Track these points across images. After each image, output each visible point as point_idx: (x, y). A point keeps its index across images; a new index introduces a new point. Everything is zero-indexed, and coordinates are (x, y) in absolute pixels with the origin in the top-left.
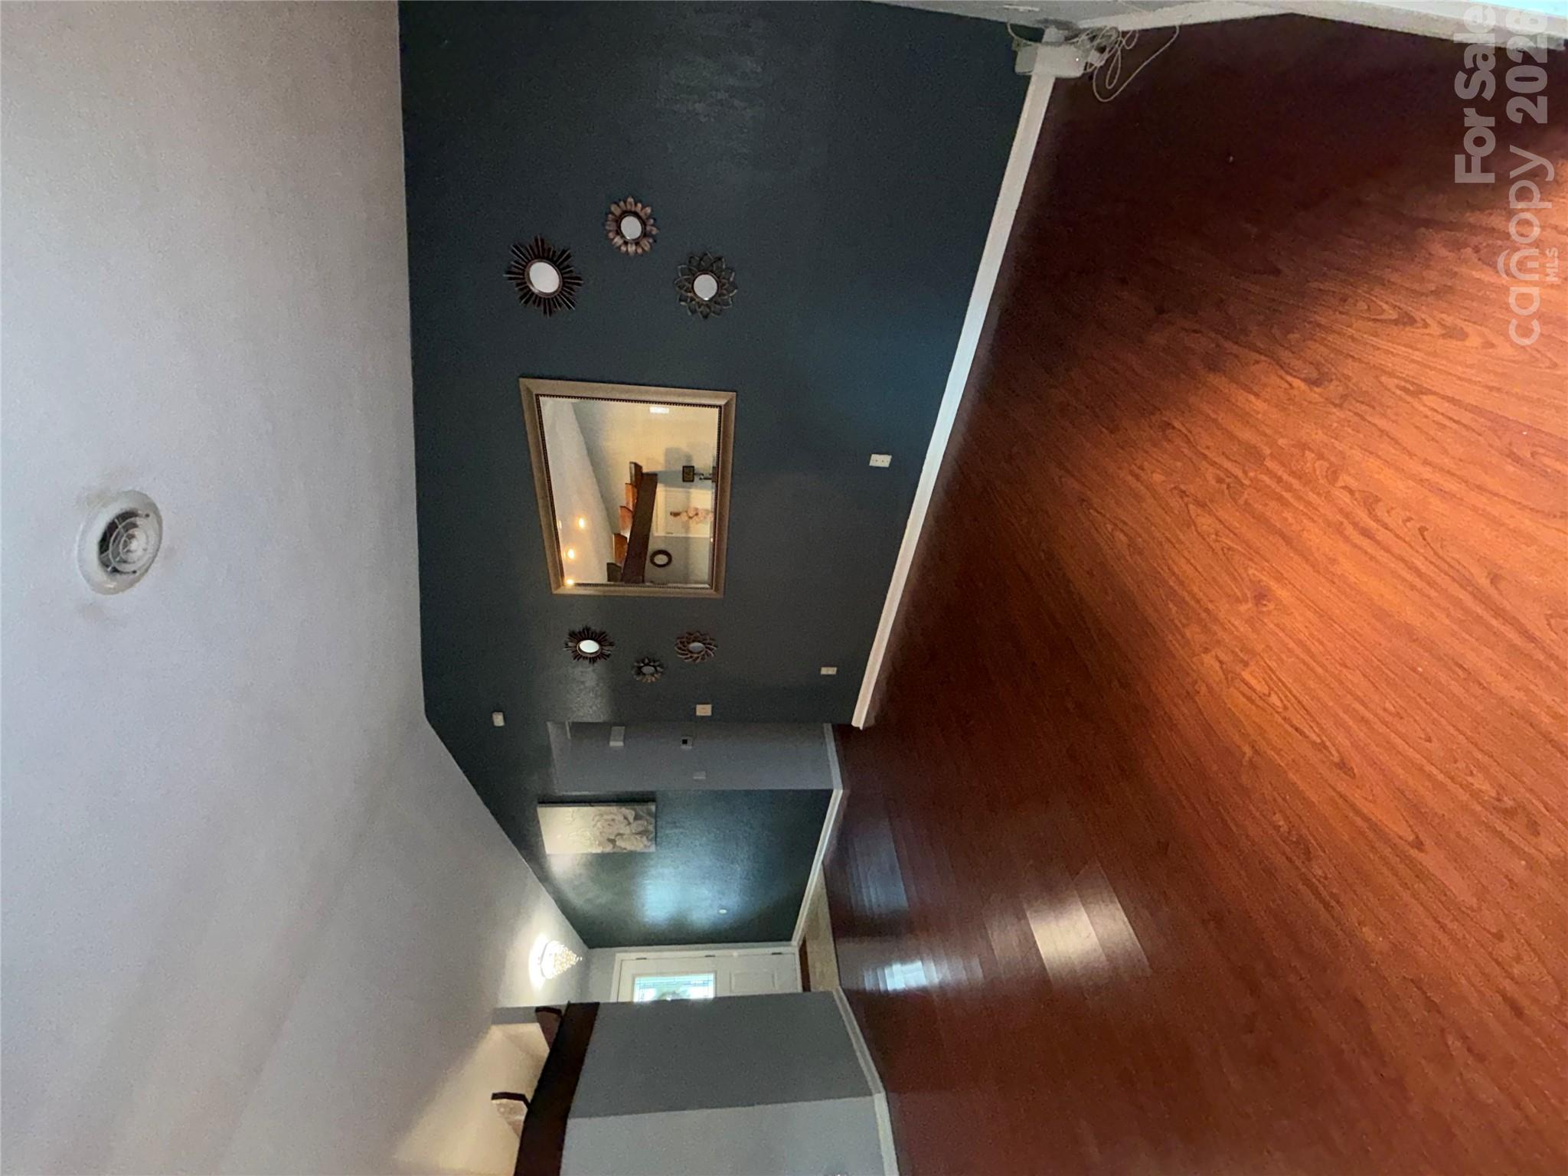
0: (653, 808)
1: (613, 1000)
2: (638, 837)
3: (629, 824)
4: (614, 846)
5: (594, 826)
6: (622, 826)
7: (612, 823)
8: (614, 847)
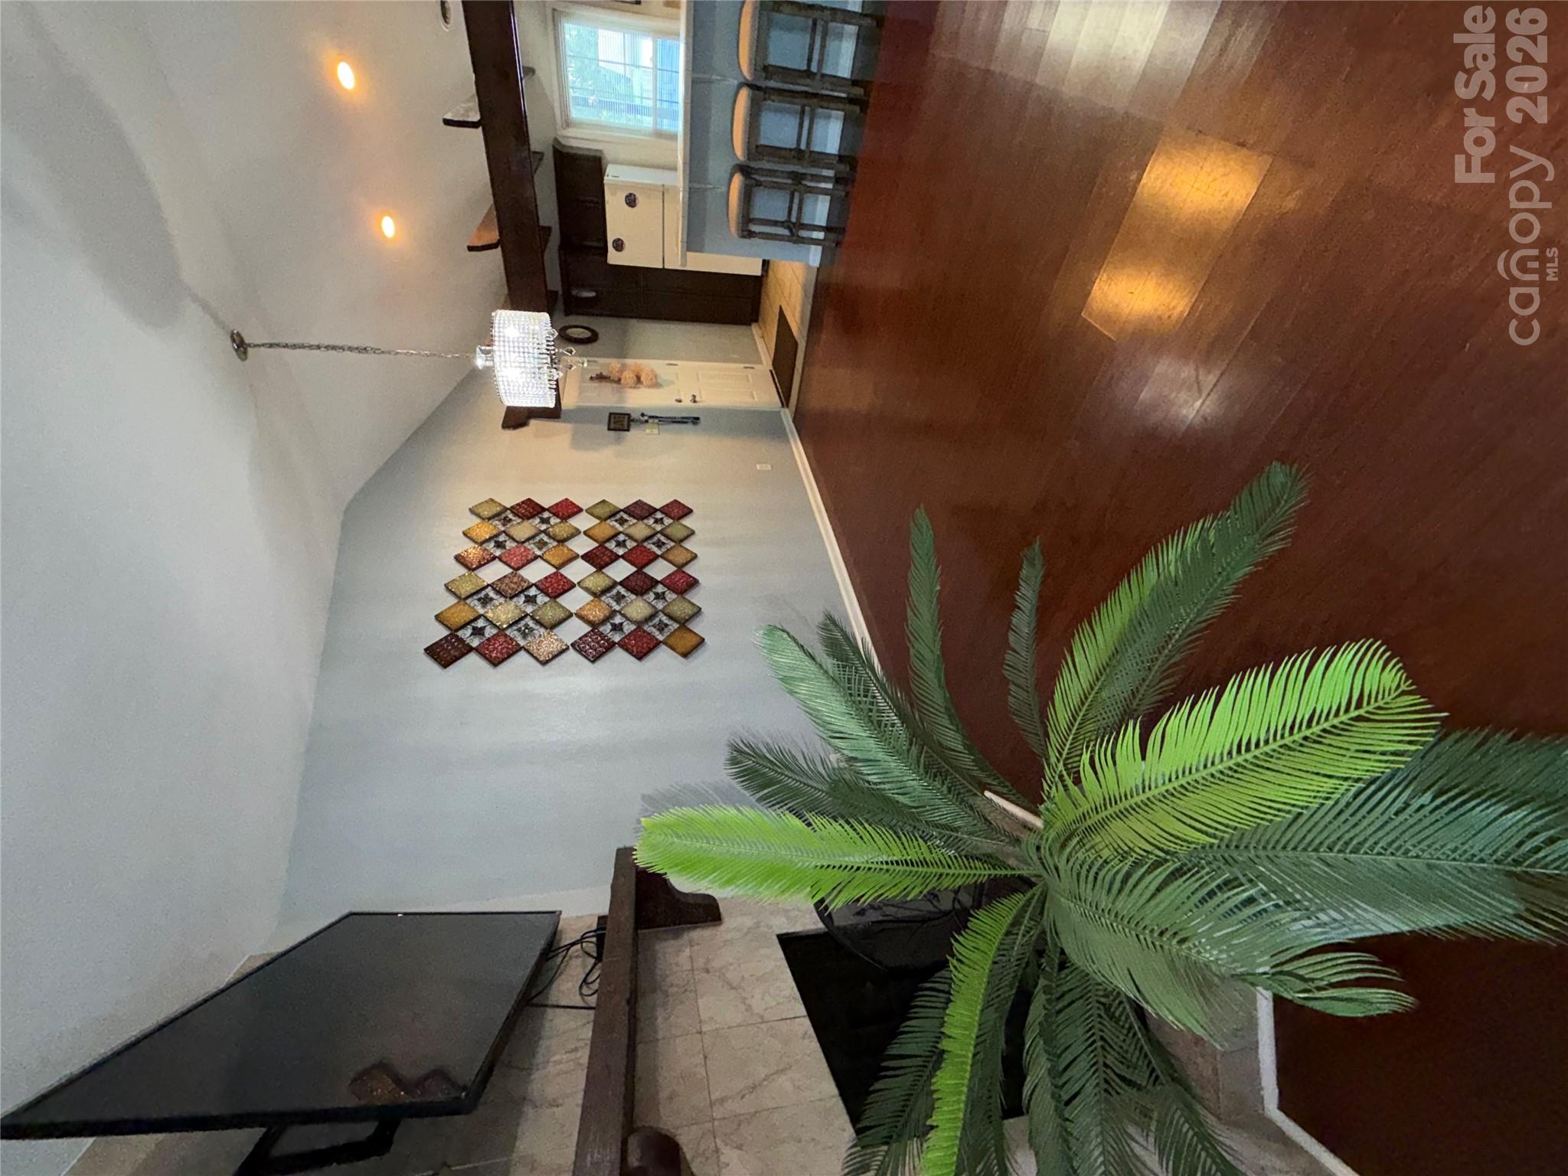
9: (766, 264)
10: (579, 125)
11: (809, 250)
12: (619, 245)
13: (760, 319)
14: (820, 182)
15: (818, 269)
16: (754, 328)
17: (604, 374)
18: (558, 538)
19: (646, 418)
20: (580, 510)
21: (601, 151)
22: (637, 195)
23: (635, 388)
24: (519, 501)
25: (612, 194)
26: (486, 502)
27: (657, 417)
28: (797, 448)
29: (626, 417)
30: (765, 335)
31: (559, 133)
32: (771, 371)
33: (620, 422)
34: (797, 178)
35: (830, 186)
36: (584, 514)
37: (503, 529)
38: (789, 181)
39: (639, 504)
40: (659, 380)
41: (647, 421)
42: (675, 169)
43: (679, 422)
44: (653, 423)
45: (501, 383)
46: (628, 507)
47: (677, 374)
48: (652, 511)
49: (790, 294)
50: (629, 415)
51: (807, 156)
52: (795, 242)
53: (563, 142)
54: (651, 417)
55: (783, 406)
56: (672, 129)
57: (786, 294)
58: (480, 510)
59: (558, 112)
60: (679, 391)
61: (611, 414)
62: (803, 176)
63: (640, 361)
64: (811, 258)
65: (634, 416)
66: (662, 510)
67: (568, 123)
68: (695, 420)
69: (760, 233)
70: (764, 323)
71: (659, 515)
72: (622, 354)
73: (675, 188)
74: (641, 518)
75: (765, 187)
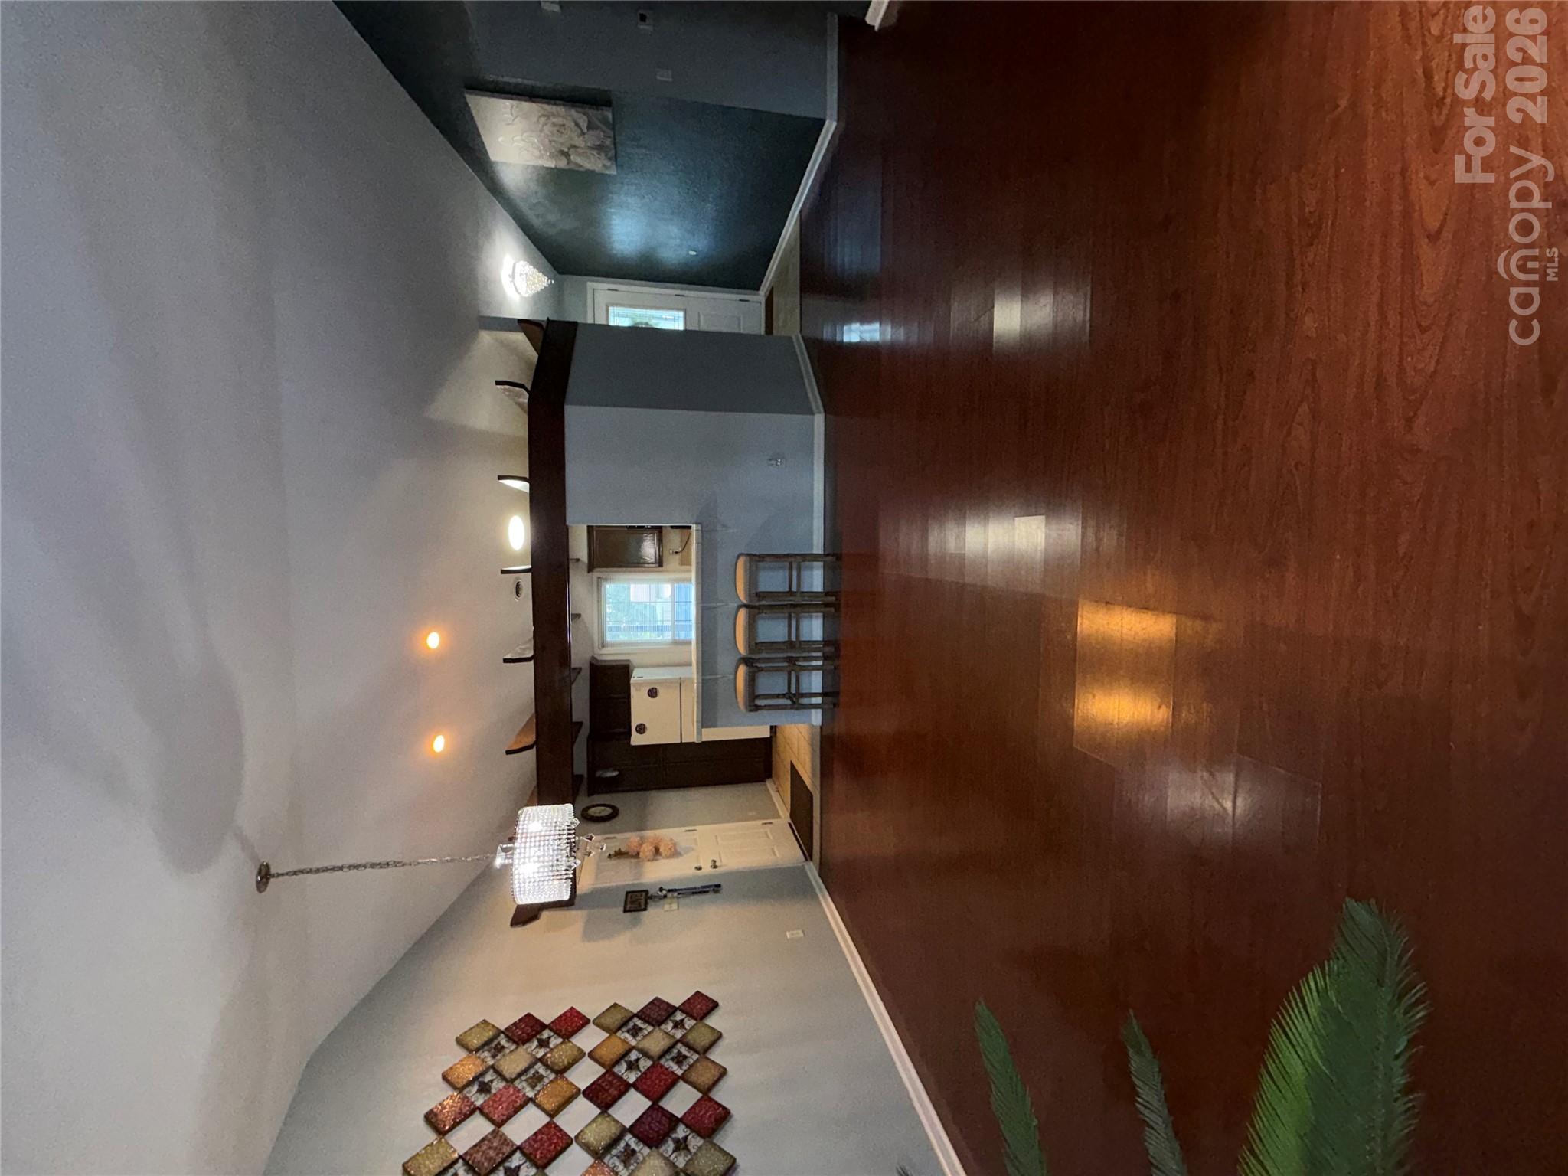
0: (609, 114)
1: (590, 321)
2: (595, 152)
3: (583, 134)
4: (569, 161)
5: (541, 131)
6: (574, 135)
7: (562, 130)
8: (568, 163)
9: (773, 729)
10: (613, 645)
11: (811, 713)
12: (641, 729)
13: (773, 775)
14: (811, 661)
15: (821, 728)
16: (769, 784)
17: (623, 850)
18: (556, 1068)
19: (664, 892)
20: (587, 1022)
21: (629, 660)
22: (658, 688)
23: (653, 860)
24: (516, 1019)
25: (637, 690)
26: (478, 1025)
27: (676, 890)
28: (828, 906)
29: (644, 894)
30: (780, 789)
31: (596, 652)
32: (790, 824)
33: (637, 901)
34: (792, 661)
35: (820, 663)
36: (591, 1027)
37: (491, 1062)
38: (786, 664)
39: (657, 1003)
40: (679, 850)
41: (665, 896)
42: (690, 664)
43: (700, 893)
44: (673, 897)
45: (516, 882)
46: (641, 1011)
47: (695, 840)
48: (671, 1010)
49: (798, 749)
50: (646, 892)
51: (798, 645)
52: (797, 709)
53: (599, 658)
54: (670, 891)
55: (807, 860)
56: (688, 638)
57: (795, 750)
58: (469, 1039)
59: (596, 638)
60: (698, 857)
61: (628, 893)
62: (797, 659)
63: (658, 832)
64: (813, 718)
65: (651, 892)
66: (683, 1008)
67: (604, 645)
68: (717, 888)
69: (765, 706)
70: (778, 777)
71: (679, 1016)
72: (641, 828)
73: (691, 680)
74: (658, 1023)
75: (766, 671)
